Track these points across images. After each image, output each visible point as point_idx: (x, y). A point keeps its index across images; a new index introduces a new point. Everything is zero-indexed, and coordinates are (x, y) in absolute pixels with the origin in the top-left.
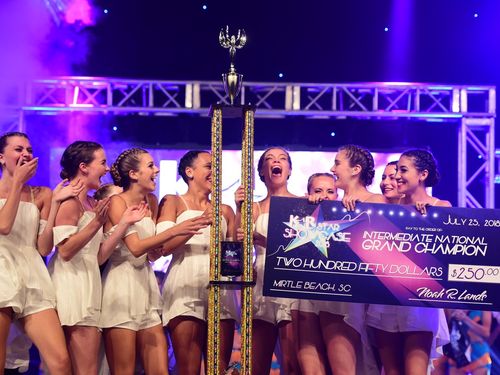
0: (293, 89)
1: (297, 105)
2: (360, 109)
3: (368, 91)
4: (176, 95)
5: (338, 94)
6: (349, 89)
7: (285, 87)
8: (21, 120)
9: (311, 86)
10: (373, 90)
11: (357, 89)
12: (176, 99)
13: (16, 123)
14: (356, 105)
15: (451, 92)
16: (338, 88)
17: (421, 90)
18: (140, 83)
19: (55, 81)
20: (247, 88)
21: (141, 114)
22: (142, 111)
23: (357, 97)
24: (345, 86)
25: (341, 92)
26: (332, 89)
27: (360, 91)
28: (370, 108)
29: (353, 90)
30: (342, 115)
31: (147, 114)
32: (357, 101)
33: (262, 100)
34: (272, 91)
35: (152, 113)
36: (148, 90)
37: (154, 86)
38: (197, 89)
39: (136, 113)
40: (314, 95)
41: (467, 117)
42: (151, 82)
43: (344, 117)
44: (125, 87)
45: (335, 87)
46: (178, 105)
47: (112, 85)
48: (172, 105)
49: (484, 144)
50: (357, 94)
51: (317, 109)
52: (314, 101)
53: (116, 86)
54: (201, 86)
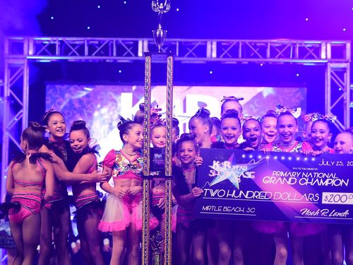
0: (212, 43)
1: (214, 55)
2: (258, 57)
3: (264, 44)
4: (131, 48)
5: (242, 46)
6: (250, 43)
7: (206, 42)
8: (26, 65)
9: (224, 41)
10: (267, 44)
11: (255, 43)
12: (131, 51)
13: (22, 68)
14: (255, 54)
15: (320, 44)
16: (242, 42)
17: (300, 44)
18: (107, 40)
19: (49, 39)
20: (180, 43)
21: (107, 61)
22: (109, 59)
23: (256, 49)
24: (247, 41)
25: (245, 46)
26: (238, 43)
27: (258, 44)
28: (264, 56)
29: (253, 44)
30: (246, 61)
31: (112, 61)
32: (256, 51)
33: (191, 51)
34: (197, 44)
35: (115, 61)
36: (112, 45)
37: (117, 42)
38: (146, 44)
39: (105, 60)
40: (226, 47)
41: (331, 62)
42: (115, 39)
43: (247, 63)
44: (97, 42)
45: (241, 42)
46: (133, 55)
47: (88, 41)
48: (129, 55)
49: (343, 80)
50: (255, 47)
51: (228, 57)
52: (226, 52)
53: (91, 42)
54: (149, 41)
